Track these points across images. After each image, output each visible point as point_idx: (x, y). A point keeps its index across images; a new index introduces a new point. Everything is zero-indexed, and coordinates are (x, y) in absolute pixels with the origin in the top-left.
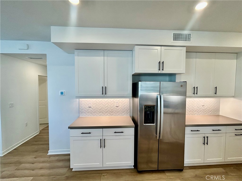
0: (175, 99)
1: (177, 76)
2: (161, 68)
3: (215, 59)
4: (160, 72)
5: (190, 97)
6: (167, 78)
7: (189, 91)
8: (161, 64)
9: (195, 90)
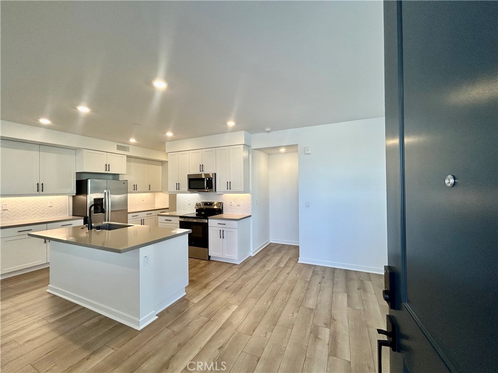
0: (117, 197)
1: (120, 175)
2: (108, 169)
3: (148, 164)
4: (106, 172)
5: (131, 192)
6: (111, 177)
7: (130, 188)
8: (107, 167)
9: (135, 188)
